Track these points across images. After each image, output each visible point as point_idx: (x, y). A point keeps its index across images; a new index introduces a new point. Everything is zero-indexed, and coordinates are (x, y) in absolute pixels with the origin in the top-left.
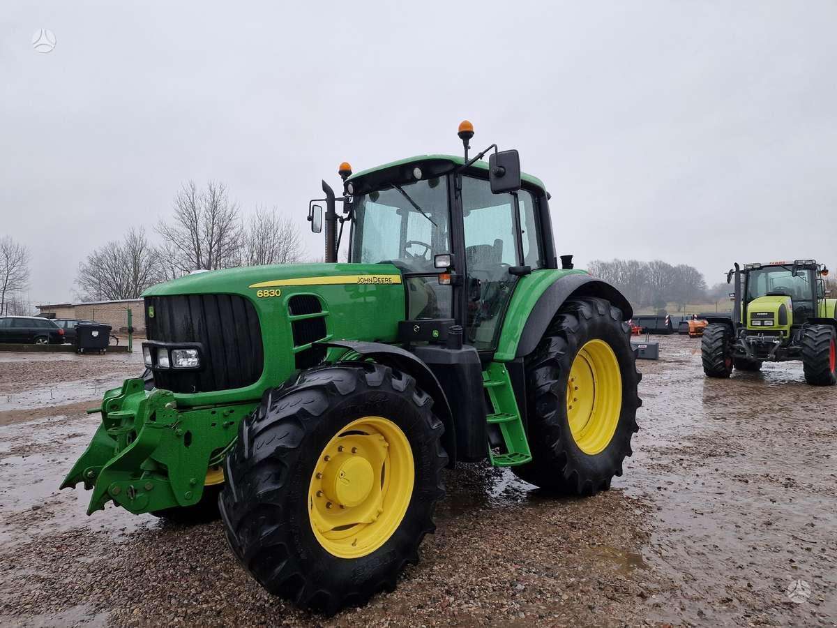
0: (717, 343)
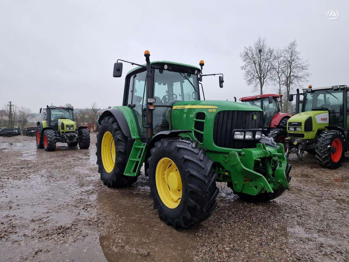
0: (54, 137)
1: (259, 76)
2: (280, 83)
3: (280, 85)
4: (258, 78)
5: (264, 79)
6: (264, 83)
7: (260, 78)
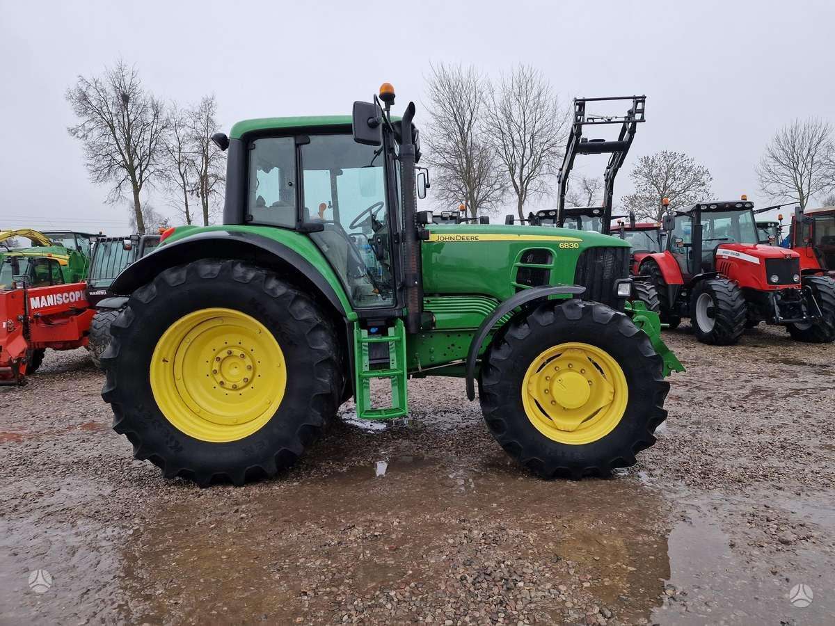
1: (126, 162)
2: (185, 189)
3: (185, 193)
4: (124, 167)
5: (142, 172)
6: (142, 182)
7: (131, 170)
